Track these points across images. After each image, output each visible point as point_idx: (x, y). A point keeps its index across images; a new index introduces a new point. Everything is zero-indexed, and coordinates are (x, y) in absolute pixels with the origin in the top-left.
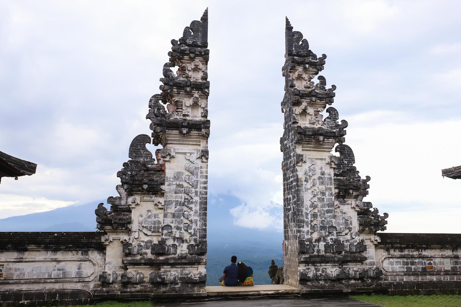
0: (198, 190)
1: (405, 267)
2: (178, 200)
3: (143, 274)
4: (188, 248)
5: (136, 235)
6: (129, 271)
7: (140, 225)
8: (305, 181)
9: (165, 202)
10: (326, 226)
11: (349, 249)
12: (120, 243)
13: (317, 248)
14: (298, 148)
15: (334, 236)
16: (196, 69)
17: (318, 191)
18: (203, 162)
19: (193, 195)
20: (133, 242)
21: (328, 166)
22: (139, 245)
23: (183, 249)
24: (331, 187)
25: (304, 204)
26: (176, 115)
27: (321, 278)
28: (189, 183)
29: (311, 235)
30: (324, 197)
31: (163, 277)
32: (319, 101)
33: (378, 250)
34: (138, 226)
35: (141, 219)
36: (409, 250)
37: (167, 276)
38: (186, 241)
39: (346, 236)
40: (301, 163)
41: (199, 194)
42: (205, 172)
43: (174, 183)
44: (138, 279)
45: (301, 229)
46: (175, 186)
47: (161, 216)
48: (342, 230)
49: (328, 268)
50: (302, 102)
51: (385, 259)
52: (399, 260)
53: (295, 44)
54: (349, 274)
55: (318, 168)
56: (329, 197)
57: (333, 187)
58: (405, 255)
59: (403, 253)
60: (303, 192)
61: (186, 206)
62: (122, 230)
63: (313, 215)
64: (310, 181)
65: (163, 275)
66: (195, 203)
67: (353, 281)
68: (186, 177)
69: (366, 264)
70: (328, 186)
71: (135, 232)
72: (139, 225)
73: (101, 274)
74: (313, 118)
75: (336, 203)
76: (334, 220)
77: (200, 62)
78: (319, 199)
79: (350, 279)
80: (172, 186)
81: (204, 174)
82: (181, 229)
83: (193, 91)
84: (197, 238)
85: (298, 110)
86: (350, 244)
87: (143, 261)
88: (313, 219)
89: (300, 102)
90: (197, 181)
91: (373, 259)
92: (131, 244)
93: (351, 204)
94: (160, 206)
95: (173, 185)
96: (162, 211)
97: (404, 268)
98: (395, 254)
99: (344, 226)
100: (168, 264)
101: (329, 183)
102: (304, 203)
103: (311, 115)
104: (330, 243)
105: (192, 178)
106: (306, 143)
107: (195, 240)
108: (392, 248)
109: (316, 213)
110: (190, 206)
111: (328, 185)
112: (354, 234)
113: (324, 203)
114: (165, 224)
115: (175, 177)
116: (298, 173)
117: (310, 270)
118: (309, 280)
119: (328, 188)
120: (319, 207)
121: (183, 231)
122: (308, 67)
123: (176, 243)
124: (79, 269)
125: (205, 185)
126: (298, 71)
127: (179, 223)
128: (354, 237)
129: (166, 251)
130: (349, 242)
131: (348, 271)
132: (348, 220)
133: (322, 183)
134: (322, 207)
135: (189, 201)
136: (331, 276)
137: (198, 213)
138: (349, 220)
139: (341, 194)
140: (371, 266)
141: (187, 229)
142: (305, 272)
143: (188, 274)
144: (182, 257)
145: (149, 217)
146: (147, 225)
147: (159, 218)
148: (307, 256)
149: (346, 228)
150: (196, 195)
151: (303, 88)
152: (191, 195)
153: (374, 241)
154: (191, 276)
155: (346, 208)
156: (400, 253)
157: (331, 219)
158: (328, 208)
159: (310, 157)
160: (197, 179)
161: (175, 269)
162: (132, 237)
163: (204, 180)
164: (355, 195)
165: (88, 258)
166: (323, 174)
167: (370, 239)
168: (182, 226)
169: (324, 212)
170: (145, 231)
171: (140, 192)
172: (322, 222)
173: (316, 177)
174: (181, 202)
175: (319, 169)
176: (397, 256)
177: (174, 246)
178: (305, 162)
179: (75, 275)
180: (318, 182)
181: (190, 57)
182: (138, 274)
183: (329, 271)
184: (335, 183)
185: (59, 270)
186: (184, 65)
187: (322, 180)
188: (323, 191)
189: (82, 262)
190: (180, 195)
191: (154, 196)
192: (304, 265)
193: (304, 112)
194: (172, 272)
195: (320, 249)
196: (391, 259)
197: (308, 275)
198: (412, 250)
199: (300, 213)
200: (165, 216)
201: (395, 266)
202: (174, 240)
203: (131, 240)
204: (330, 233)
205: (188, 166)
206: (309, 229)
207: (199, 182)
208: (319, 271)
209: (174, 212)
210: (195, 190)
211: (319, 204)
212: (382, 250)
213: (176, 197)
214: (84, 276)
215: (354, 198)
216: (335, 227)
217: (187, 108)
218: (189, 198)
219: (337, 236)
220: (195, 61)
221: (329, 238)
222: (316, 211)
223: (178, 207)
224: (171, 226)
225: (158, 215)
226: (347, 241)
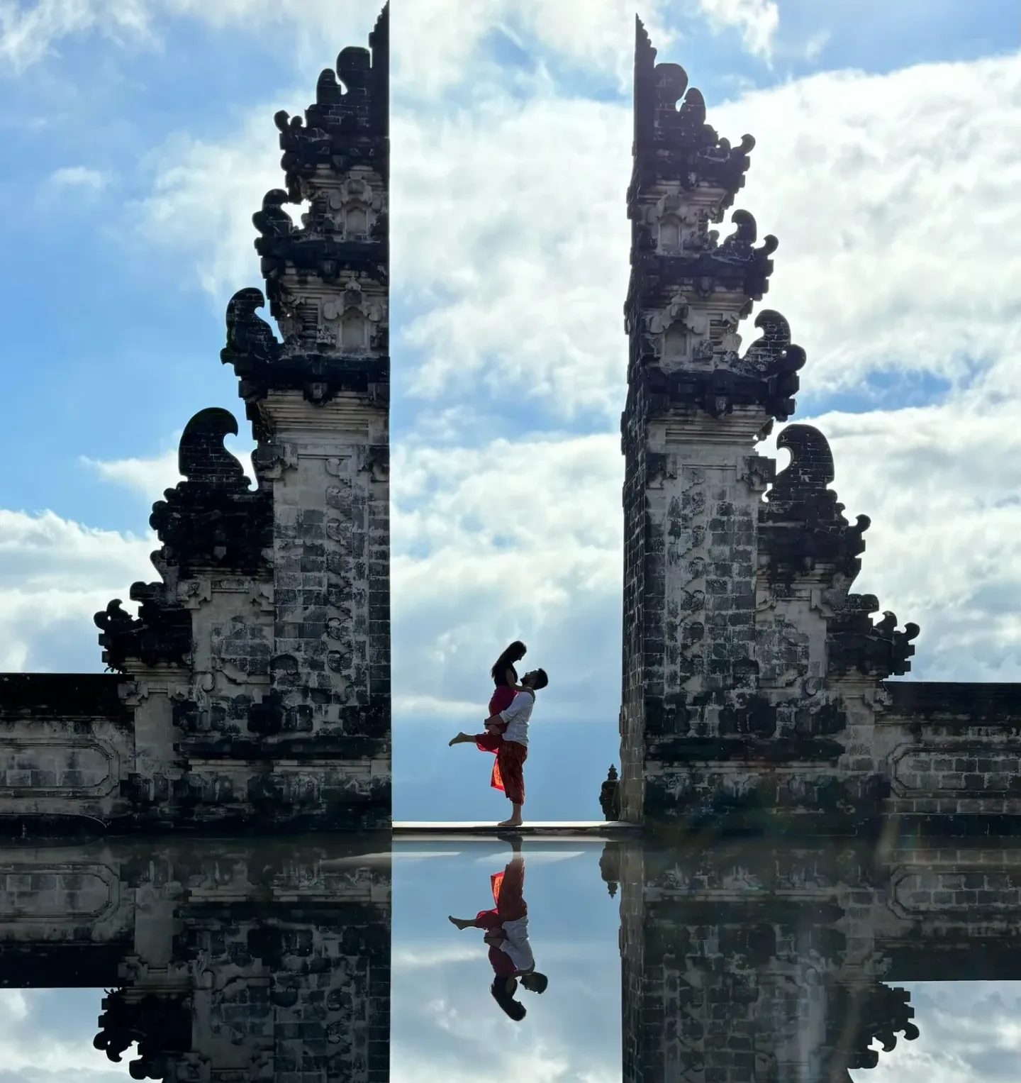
0: (364, 560)
1: (963, 776)
2: (311, 588)
3: (231, 782)
4: (342, 714)
5: (207, 681)
6: (194, 771)
7: (216, 656)
8: (670, 534)
9: (275, 594)
10: (729, 661)
11: (794, 723)
12: (170, 702)
13: (698, 722)
14: (654, 435)
15: (750, 687)
16: (355, 205)
17: (707, 560)
18: (378, 481)
19: (351, 574)
20: (199, 700)
21: (742, 488)
22: (217, 709)
23: (329, 718)
24: (749, 548)
25: (666, 600)
26: (297, 348)
27: (706, 799)
28: (339, 541)
29: (683, 686)
30: (726, 578)
31: (278, 787)
32: (723, 289)
33: (886, 729)
34: (210, 661)
35: (216, 639)
36: (980, 729)
37: (289, 785)
38: (338, 699)
39: (789, 690)
40: (660, 479)
41: (367, 572)
42: (381, 509)
43: (298, 542)
44: (217, 791)
45: (655, 668)
46: (301, 551)
47: (268, 632)
48: (777, 671)
49: (726, 774)
50: (671, 294)
51: (905, 754)
52: (946, 757)
53: (663, 107)
54: (790, 792)
55: (713, 494)
56: (741, 579)
57: (753, 549)
58: (965, 742)
59: (961, 739)
60: (663, 565)
61: (333, 605)
62: (170, 668)
63: (692, 628)
64: (686, 534)
65: (279, 783)
66: (359, 597)
67: (801, 810)
68: (331, 524)
69: (847, 767)
70: (741, 548)
71: (204, 673)
72: (213, 655)
73: (126, 778)
74: (705, 345)
75: (761, 595)
76: (751, 644)
77: (365, 182)
78: (710, 584)
79: (794, 804)
80: (293, 550)
81: (381, 517)
82: (323, 666)
83: (343, 273)
84: (366, 691)
85: (658, 320)
86: (798, 709)
87: (227, 748)
88: (689, 641)
89: (666, 294)
90: (362, 536)
91: (868, 752)
92: (194, 706)
93: (810, 600)
94: (266, 607)
95: (295, 546)
96: (269, 619)
97: (959, 777)
98: (938, 739)
99: (783, 661)
100: (291, 757)
101: (744, 539)
102: (666, 595)
103: (700, 334)
104: (737, 706)
105: (346, 529)
106: (677, 418)
107: (361, 696)
108: (929, 722)
109: (701, 624)
110: (346, 604)
111: (739, 544)
112: (811, 684)
113: (725, 596)
114: (279, 653)
115: (300, 525)
116: (651, 511)
117: (674, 778)
118: (671, 801)
119: (737, 552)
120: (710, 606)
121: (327, 672)
122: (696, 181)
123: (309, 702)
124: (72, 765)
125: (383, 547)
126: (664, 196)
127: (317, 650)
128: (811, 691)
129: (284, 721)
130: (796, 706)
131: (788, 783)
132: (796, 645)
133: (722, 540)
134: (719, 606)
135: (341, 592)
136: (735, 795)
137: (367, 623)
138: (800, 644)
139: (780, 570)
140: (861, 773)
141: (339, 665)
142: (661, 783)
143: (341, 783)
144: (326, 738)
145: (238, 635)
146: (234, 657)
147: (264, 637)
148: (668, 739)
149: (788, 667)
150: (360, 574)
151: (681, 251)
152: (348, 575)
153: (872, 702)
154: (353, 786)
155: (793, 611)
156: (951, 738)
157: (744, 642)
158: (737, 611)
159: (689, 461)
160: (360, 531)
161: (310, 769)
162: (196, 688)
163: (380, 533)
164: (822, 571)
165: (91, 740)
166: (726, 510)
167: (862, 698)
168: (323, 658)
169: (725, 620)
170: (229, 671)
171: (210, 569)
172: (717, 649)
173: (704, 520)
174: (319, 594)
175: (713, 498)
176: (941, 746)
177: (303, 709)
178: (672, 477)
179: (62, 779)
180: (709, 536)
181: (333, 167)
182: (215, 781)
183: (728, 782)
184: (760, 538)
185: (22, 767)
186: (320, 193)
187: (723, 530)
188: (724, 560)
189: (76, 750)
190: (316, 574)
191: (249, 578)
192: (659, 763)
193: (679, 327)
194: (301, 777)
195: (706, 725)
196: (923, 754)
197: (668, 791)
198: (990, 729)
199: (653, 625)
200: (279, 632)
201: (932, 772)
202: (305, 696)
203: (194, 695)
204: (738, 680)
205: (334, 494)
206: (678, 669)
207: (366, 538)
208: (701, 780)
209: (301, 621)
210: (357, 560)
211: (711, 600)
212: (899, 729)
213: (306, 581)
214: (86, 782)
215: (820, 581)
216: (755, 664)
217: (328, 325)
218: (341, 583)
219: (758, 687)
220: (349, 180)
221: (733, 694)
222: (701, 617)
223: (312, 607)
224: (294, 660)
225: (261, 630)
226: (792, 702)
